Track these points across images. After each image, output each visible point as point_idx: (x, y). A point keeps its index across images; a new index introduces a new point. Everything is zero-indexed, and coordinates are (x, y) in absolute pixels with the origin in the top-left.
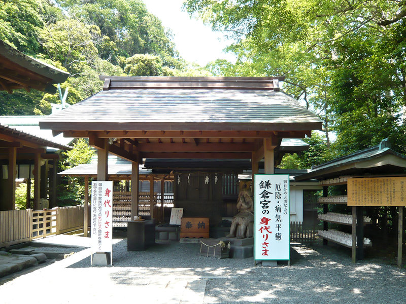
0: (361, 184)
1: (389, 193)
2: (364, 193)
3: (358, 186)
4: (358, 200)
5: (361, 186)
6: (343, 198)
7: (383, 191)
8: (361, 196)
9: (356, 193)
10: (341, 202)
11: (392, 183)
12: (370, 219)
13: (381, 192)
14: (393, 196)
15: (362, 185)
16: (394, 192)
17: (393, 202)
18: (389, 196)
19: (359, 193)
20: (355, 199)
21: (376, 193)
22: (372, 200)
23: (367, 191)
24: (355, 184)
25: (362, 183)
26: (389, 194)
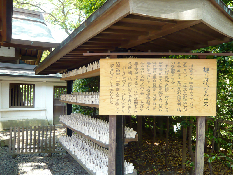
0: (127, 70)
1: (182, 89)
2: (134, 89)
3: (121, 73)
4: (121, 104)
5: (127, 75)
6: (90, 96)
7: (170, 84)
8: (127, 96)
9: (118, 89)
10: (87, 102)
11: (188, 71)
12: (135, 133)
13: (167, 88)
14: (188, 96)
15: (130, 73)
16: (191, 88)
17: (189, 108)
18: (182, 96)
19: (124, 88)
20: (114, 101)
21: (158, 90)
22: (148, 104)
23: (139, 85)
24: (115, 69)
25: (130, 68)
26: (182, 92)
